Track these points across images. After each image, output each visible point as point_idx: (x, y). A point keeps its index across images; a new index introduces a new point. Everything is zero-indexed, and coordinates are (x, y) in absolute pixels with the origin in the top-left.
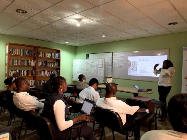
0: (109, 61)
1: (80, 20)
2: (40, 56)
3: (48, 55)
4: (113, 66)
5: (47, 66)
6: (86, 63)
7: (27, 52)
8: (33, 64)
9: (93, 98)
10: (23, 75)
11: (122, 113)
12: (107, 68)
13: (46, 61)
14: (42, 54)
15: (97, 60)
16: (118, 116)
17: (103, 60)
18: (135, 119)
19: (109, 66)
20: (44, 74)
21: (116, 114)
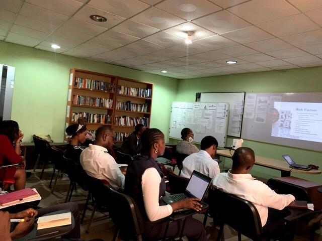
0: (236, 108)
1: (191, 33)
2: (120, 93)
3: (133, 92)
4: (244, 116)
5: (130, 110)
6: (194, 109)
7: (101, 84)
8: (108, 104)
9: (208, 171)
10: (91, 122)
11: (261, 205)
12: (233, 120)
13: (129, 102)
14: (124, 89)
15: (214, 105)
16: (252, 209)
17: (225, 105)
18: (285, 218)
19: (236, 116)
20: (125, 122)
21: (250, 205)
